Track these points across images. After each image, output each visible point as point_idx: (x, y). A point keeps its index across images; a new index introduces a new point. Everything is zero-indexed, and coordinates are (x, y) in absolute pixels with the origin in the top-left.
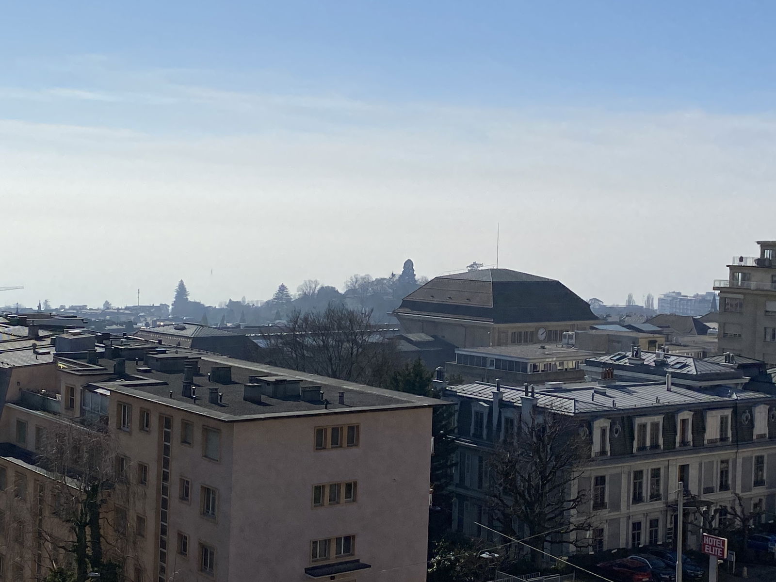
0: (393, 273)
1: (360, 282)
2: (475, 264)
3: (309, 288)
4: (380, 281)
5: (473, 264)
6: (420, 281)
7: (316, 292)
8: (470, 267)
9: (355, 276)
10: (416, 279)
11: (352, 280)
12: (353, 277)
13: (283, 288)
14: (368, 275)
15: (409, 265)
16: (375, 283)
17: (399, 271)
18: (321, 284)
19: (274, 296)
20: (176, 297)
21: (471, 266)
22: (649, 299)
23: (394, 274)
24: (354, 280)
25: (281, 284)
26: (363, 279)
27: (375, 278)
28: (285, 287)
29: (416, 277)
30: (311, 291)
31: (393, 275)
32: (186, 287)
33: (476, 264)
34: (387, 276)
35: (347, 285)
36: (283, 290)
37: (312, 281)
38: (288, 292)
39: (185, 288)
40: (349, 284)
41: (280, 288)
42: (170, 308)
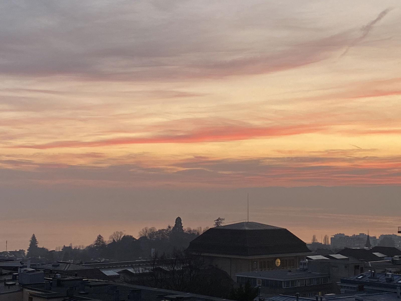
0: (169, 226)
1: (149, 232)
2: (219, 219)
3: (117, 237)
4: (161, 231)
6: (186, 230)
7: (121, 239)
8: (216, 221)
9: (145, 228)
10: (184, 229)
11: (143, 231)
13: (100, 238)
14: (154, 228)
15: (178, 220)
18: (124, 234)
19: (94, 242)
20: (30, 245)
22: (326, 238)
24: (145, 231)
26: (151, 230)
27: (158, 229)
28: (102, 237)
30: (118, 239)
34: (166, 228)
36: (100, 239)
37: (119, 232)
38: (103, 240)
39: (36, 239)
40: (141, 233)
41: (98, 237)
42: (26, 252)
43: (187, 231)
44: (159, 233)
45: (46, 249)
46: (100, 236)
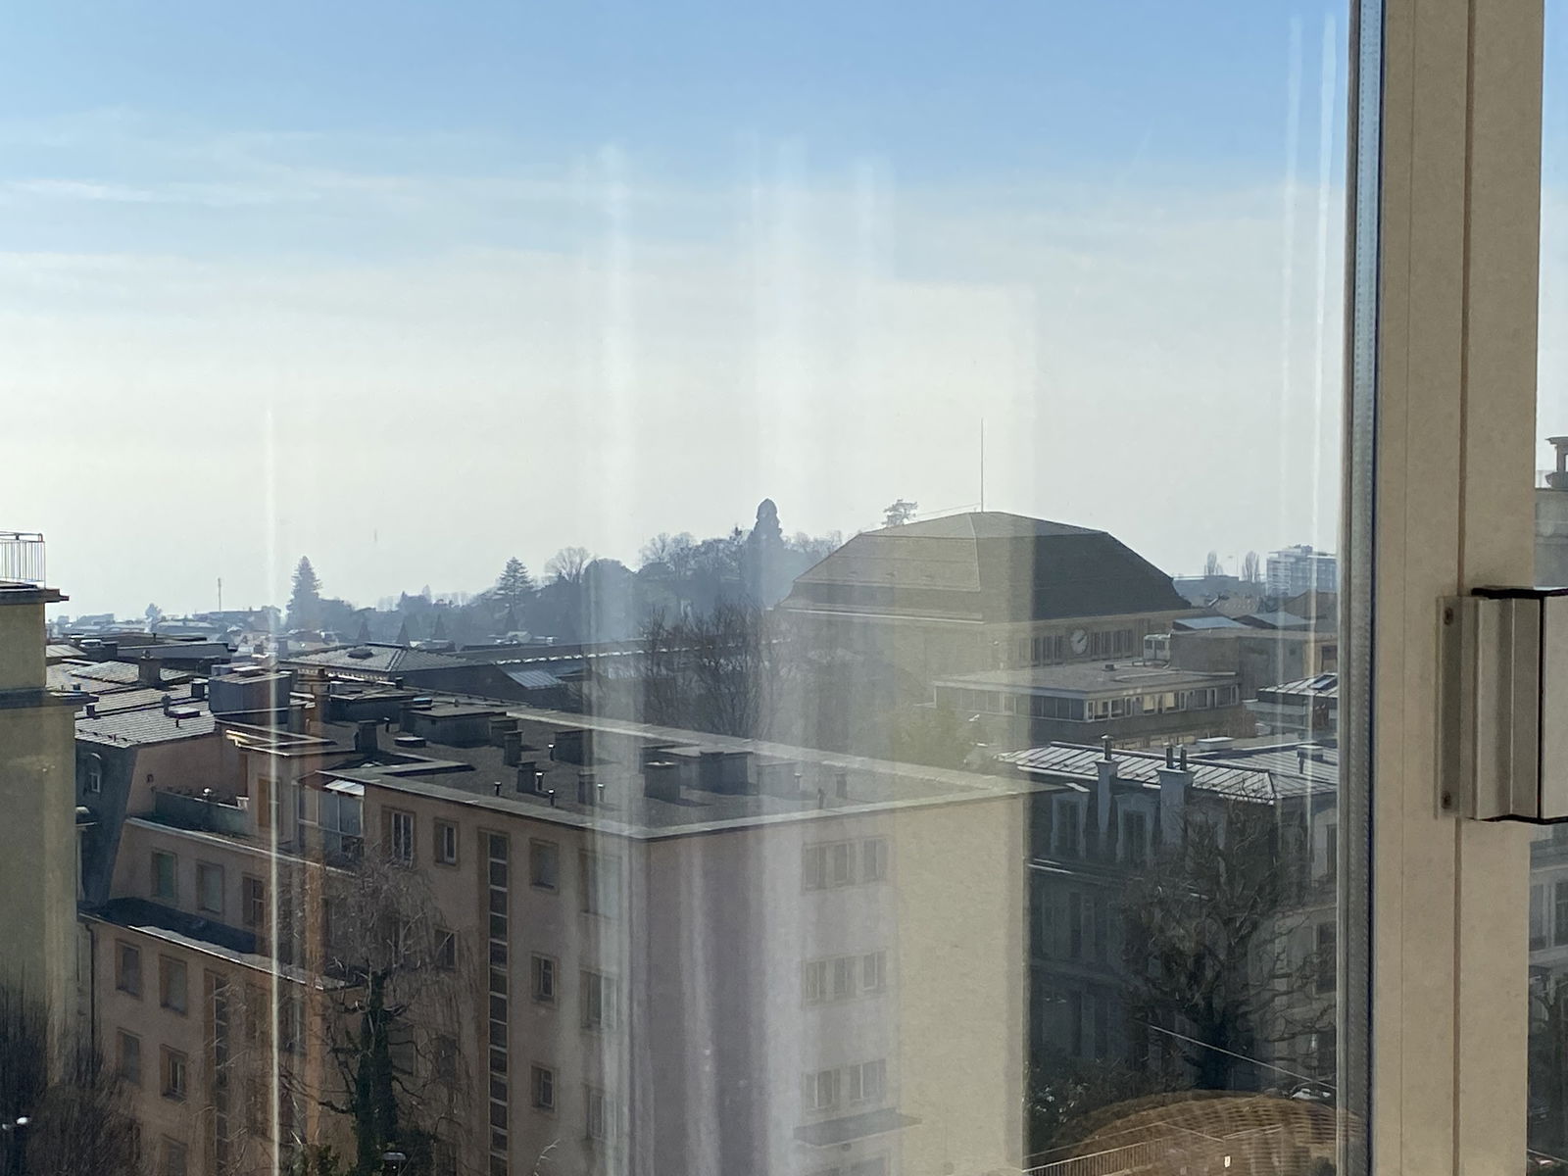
0: (737, 529)
1: (671, 548)
2: (900, 504)
3: (569, 565)
4: (711, 546)
5: (897, 504)
6: (793, 541)
7: (582, 572)
8: (890, 510)
9: (660, 536)
10: (784, 539)
11: (654, 545)
12: (656, 538)
13: (514, 568)
14: (687, 534)
15: (767, 510)
16: (703, 550)
17: (749, 524)
18: (592, 556)
19: (497, 580)
20: (296, 593)
21: (894, 508)
22: (1249, 562)
23: (739, 529)
24: (659, 545)
25: (511, 559)
26: (677, 541)
27: (702, 539)
28: (520, 564)
29: (784, 536)
30: (574, 571)
31: (738, 532)
32: (314, 571)
33: (902, 505)
34: (725, 534)
35: (644, 556)
36: (516, 571)
37: (575, 551)
38: (527, 574)
39: (313, 574)
40: (648, 553)
41: (508, 567)
42: (284, 614)
43: (794, 545)
44: (705, 553)
45: (345, 603)
46: (514, 561)
